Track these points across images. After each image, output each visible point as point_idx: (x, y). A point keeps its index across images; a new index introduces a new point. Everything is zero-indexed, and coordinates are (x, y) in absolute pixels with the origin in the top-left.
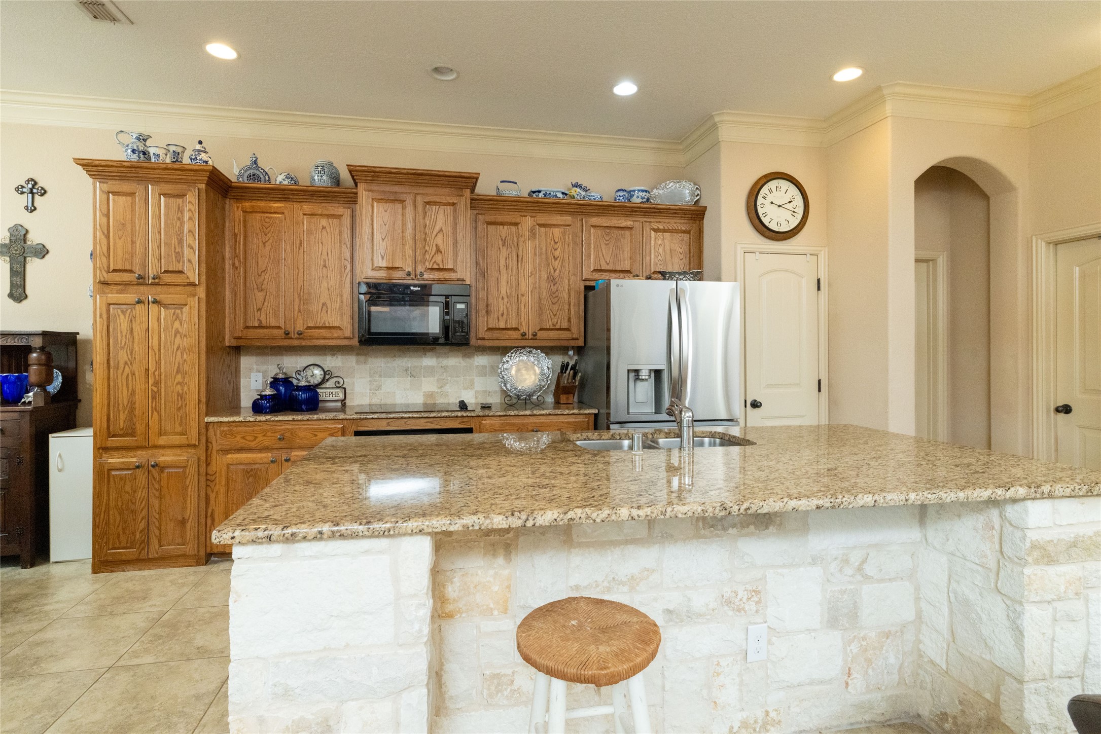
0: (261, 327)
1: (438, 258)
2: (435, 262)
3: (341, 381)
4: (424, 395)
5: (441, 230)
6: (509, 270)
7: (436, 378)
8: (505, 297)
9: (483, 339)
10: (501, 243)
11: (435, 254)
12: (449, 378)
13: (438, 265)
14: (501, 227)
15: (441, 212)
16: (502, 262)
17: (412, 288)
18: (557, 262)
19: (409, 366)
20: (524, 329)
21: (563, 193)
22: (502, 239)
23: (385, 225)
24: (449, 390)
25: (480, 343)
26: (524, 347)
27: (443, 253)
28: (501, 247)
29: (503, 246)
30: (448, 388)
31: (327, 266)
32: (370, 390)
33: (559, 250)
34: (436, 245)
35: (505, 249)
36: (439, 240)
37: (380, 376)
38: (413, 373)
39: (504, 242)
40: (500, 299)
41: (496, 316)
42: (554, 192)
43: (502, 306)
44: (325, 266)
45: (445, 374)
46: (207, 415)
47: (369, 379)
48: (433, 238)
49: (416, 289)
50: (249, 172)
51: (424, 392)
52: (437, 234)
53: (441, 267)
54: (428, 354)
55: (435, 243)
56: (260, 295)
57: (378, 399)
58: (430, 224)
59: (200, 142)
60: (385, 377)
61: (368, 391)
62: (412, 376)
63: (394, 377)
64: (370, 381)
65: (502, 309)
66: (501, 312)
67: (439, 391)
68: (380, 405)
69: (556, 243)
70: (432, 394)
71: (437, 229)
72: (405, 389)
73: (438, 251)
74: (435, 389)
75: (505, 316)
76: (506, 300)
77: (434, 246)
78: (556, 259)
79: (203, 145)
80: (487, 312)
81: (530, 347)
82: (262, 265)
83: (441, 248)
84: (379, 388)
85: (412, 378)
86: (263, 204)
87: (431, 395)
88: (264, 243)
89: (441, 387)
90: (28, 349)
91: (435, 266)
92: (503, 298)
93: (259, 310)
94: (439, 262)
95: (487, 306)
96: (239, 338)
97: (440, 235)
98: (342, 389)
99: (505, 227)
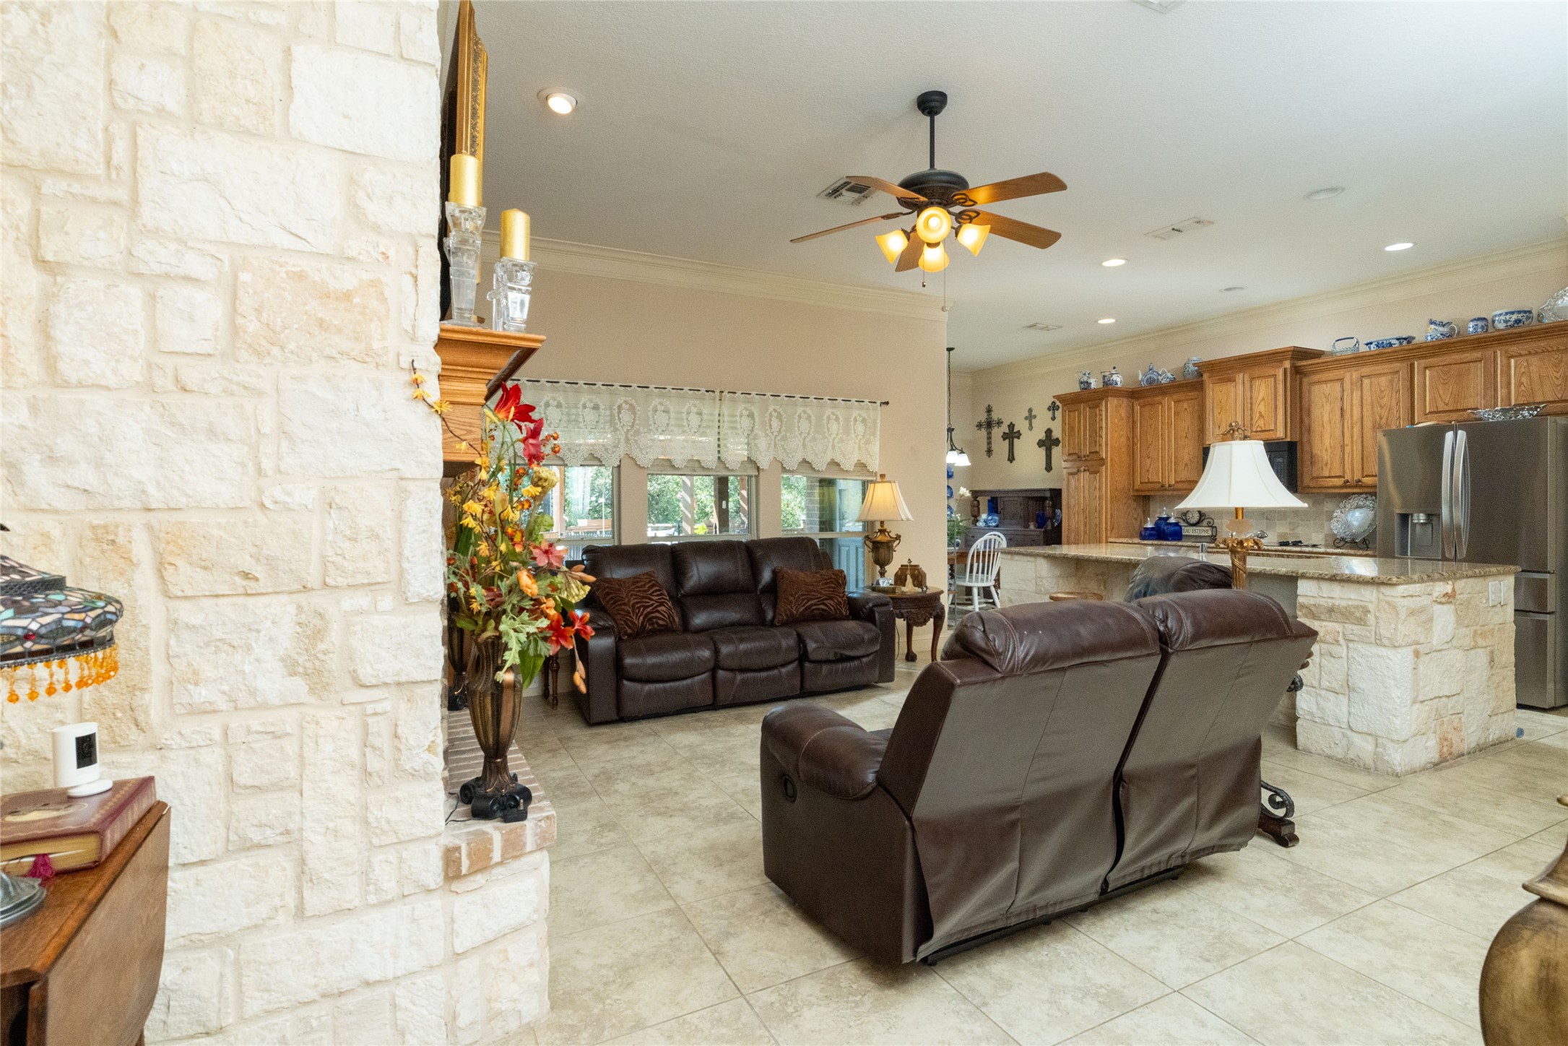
0: (1149, 482)
2: (1259, 426)
3: (1211, 521)
4: (1277, 536)
5: (1263, 399)
8: (1329, 449)
10: (1324, 400)
11: (1259, 419)
13: (1261, 428)
14: (1325, 386)
15: (1263, 384)
16: (1326, 417)
18: (1383, 411)
20: (1348, 477)
21: (1398, 339)
22: (1326, 397)
23: (1221, 402)
25: (1307, 490)
26: (1361, 494)
27: (1265, 418)
29: (1326, 403)
33: (1385, 399)
34: (1260, 412)
35: (1328, 405)
36: (1262, 408)
40: (1323, 451)
41: (1319, 466)
42: (1386, 340)
43: (1326, 456)
48: (1257, 406)
50: (1147, 378)
52: (1260, 402)
53: (1264, 429)
55: (1258, 410)
56: (1149, 461)
58: (1255, 394)
59: (1114, 368)
65: (1325, 460)
66: (1324, 463)
67: (1291, 532)
69: (1382, 392)
70: (1283, 535)
71: (1260, 398)
73: (1261, 416)
74: (1286, 531)
75: (1329, 466)
76: (1329, 451)
77: (1258, 413)
78: (1382, 407)
80: (1311, 463)
81: (1366, 493)
82: (1150, 440)
83: (1264, 414)
86: (1149, 400)
88: (1151, 426)
89: (1292, 529)
90: (1046, 498)
91: (1259, 429)
92: (1326, 450)
93: (1148, 471)
94: (1262, 425)
95: (1311, 458)
96: (1137, 490)
97: (1262, 403)
98: (1213, 527)
99: (1329, 385)
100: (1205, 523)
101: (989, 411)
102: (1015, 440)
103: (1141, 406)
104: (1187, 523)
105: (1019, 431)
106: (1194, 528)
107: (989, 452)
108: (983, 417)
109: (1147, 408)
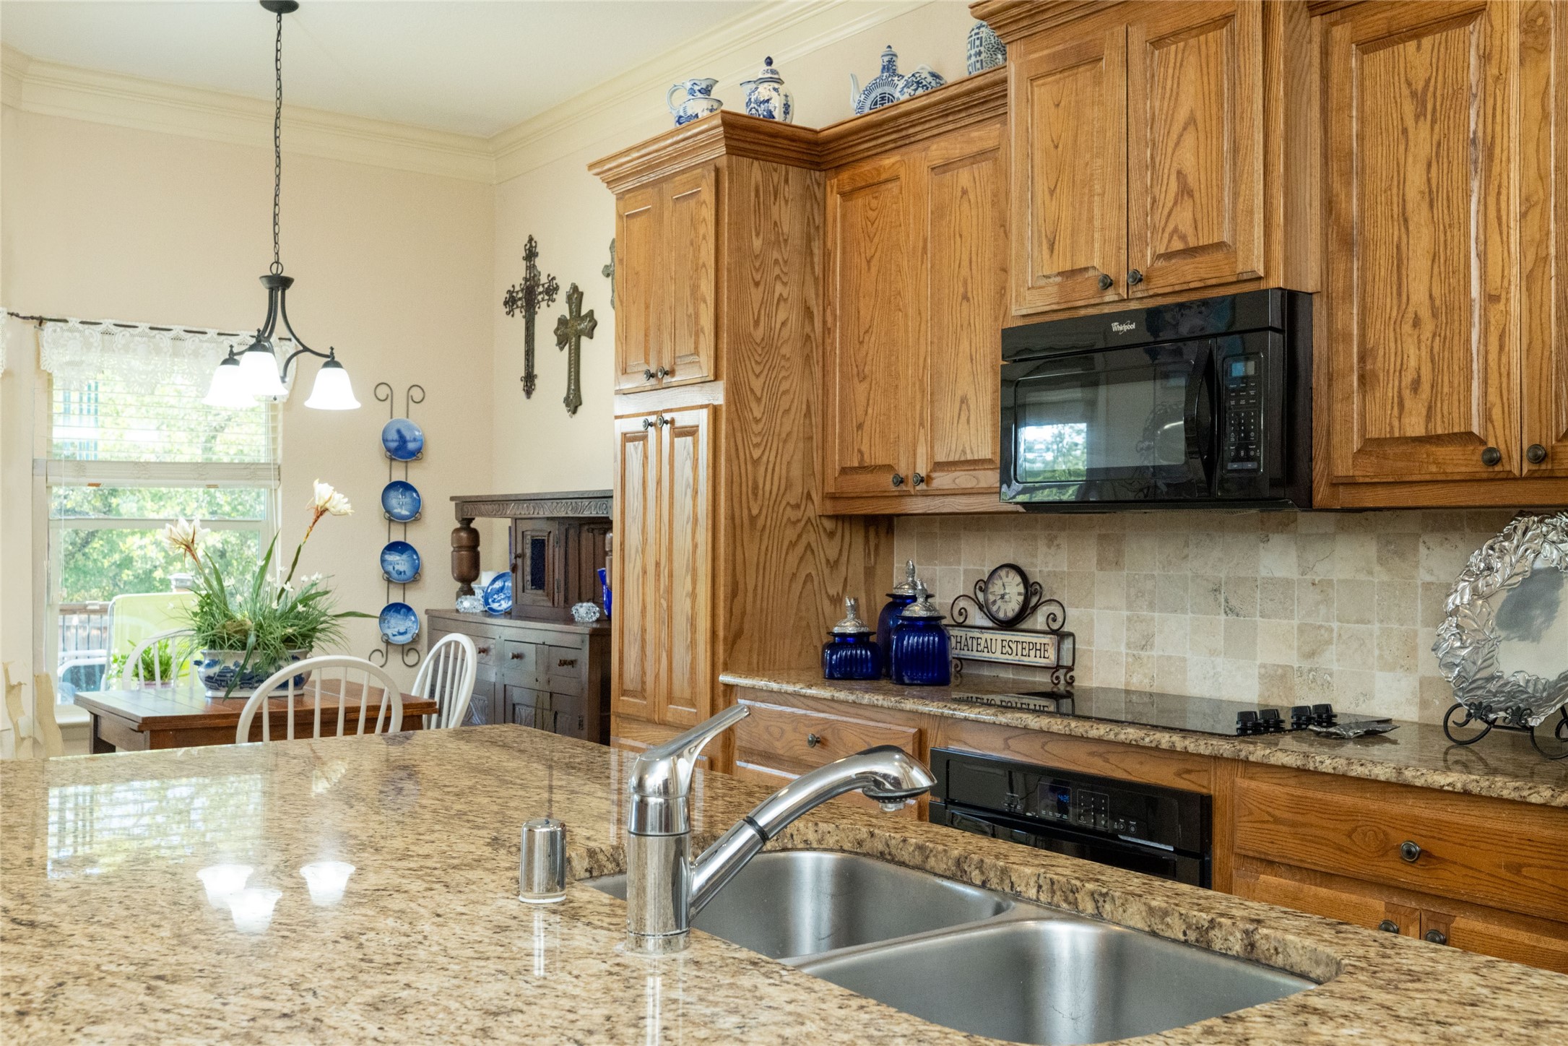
0: (864, 467)
1: (1183, 219)
2: (1176, 230)
3: (1059, 614)
4: (1261, 677)
5: (1191, 121)
6: (1441, 204)
7: (1296, 622)
8: (1425, 313)
9: (1351, 483)
10: (1409, 108)
11: (1175, 203)
12: (1335, 625)
13: (1183, 238)
14: (1412, 45)
15: (1192, 59)
16: (1415, 179)
17: (1116, 327)
19: (1222, 575)
20: (1497, 437)
22: (1414, 94)
23: (1056, 147)
24: (1335, 667)
25: (1347, 498)
27: (1197, 195)
28: (1410, 122)
29: (1417, 118)
30: (1330, 659)
31: (970, 295)
32: (1128, 645)
34: (1179, 173)
35: (1425, 126)
36: (1187, 158)
37: (1151, 606)
38: (1233, 602)
39: (1419, 99)
40: (1407, 328)
41: (1391, 393)
43: (1412, 351)
44: (965, 297)
45: (1323, 609)
46: (727, 668)
47: (1125, 613)
48: (1170, 150)
49: (1125, 328)
50: (873, 95)
51: (1263, 666)
52: (1181, 136)
53: (1192, 243)
54: (1277, 540)
55: (1175, 166)
56: (862, 388)
57: (1145, 675)
58: (1161, 110)
59: (768, 61)
60: (1161, 611)
61: (1123, 649)
62: (1230, 610)
63: (1184, 611)
64: (1129, 619)
65: (1413, 363)
66: (1408, 378)
67: (1306, 665)
68: (1151, 695)
70: (1283, 676)
71: (1182, 115)
72: (1213, 652)
73: (1183, 190)
74: (1291, 658)
75: (1424, 392)
76: (1428, 327)
77: (1173, 177)
79: (774, 66)
80: (1362, 378)
83: (1191, 180)
84: (1146, 642)
85: (1232, 617)
86: (868, 168)
87: (1278, 676)
88: (869, 262)
89: (1312, 654)
91: (1177, 245)
92: (1417, 323)
93: (860, 427)
94: (1186, 228)
95: (1362, 359)
96: (834, 497)
97: (1189, 139)
98: (1061, 635)
99: (1427, 42)
100: (1039, 620)
101: (531, 255)
102: (584, 340)
103: (843, 194)
104: (992, 617)
105: (591, 313)
106: (1009, 636)
107: (529, 380)
108: (517, 276)
109: (859, 201)
